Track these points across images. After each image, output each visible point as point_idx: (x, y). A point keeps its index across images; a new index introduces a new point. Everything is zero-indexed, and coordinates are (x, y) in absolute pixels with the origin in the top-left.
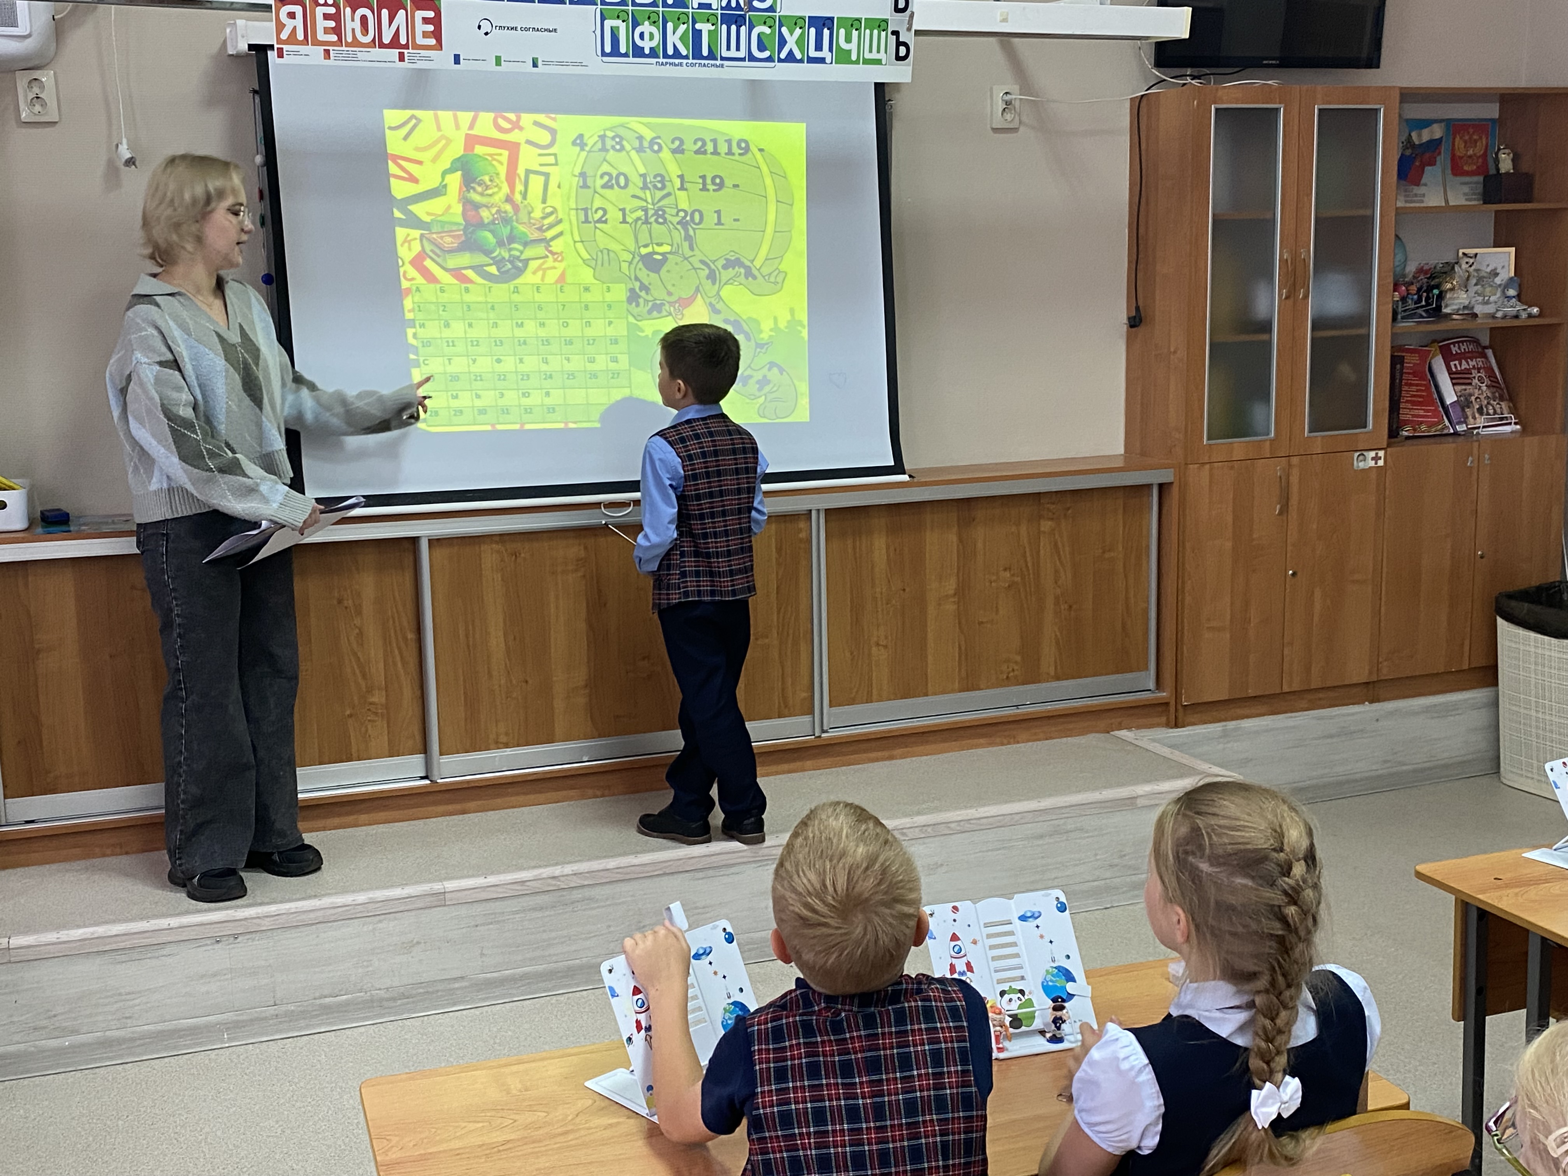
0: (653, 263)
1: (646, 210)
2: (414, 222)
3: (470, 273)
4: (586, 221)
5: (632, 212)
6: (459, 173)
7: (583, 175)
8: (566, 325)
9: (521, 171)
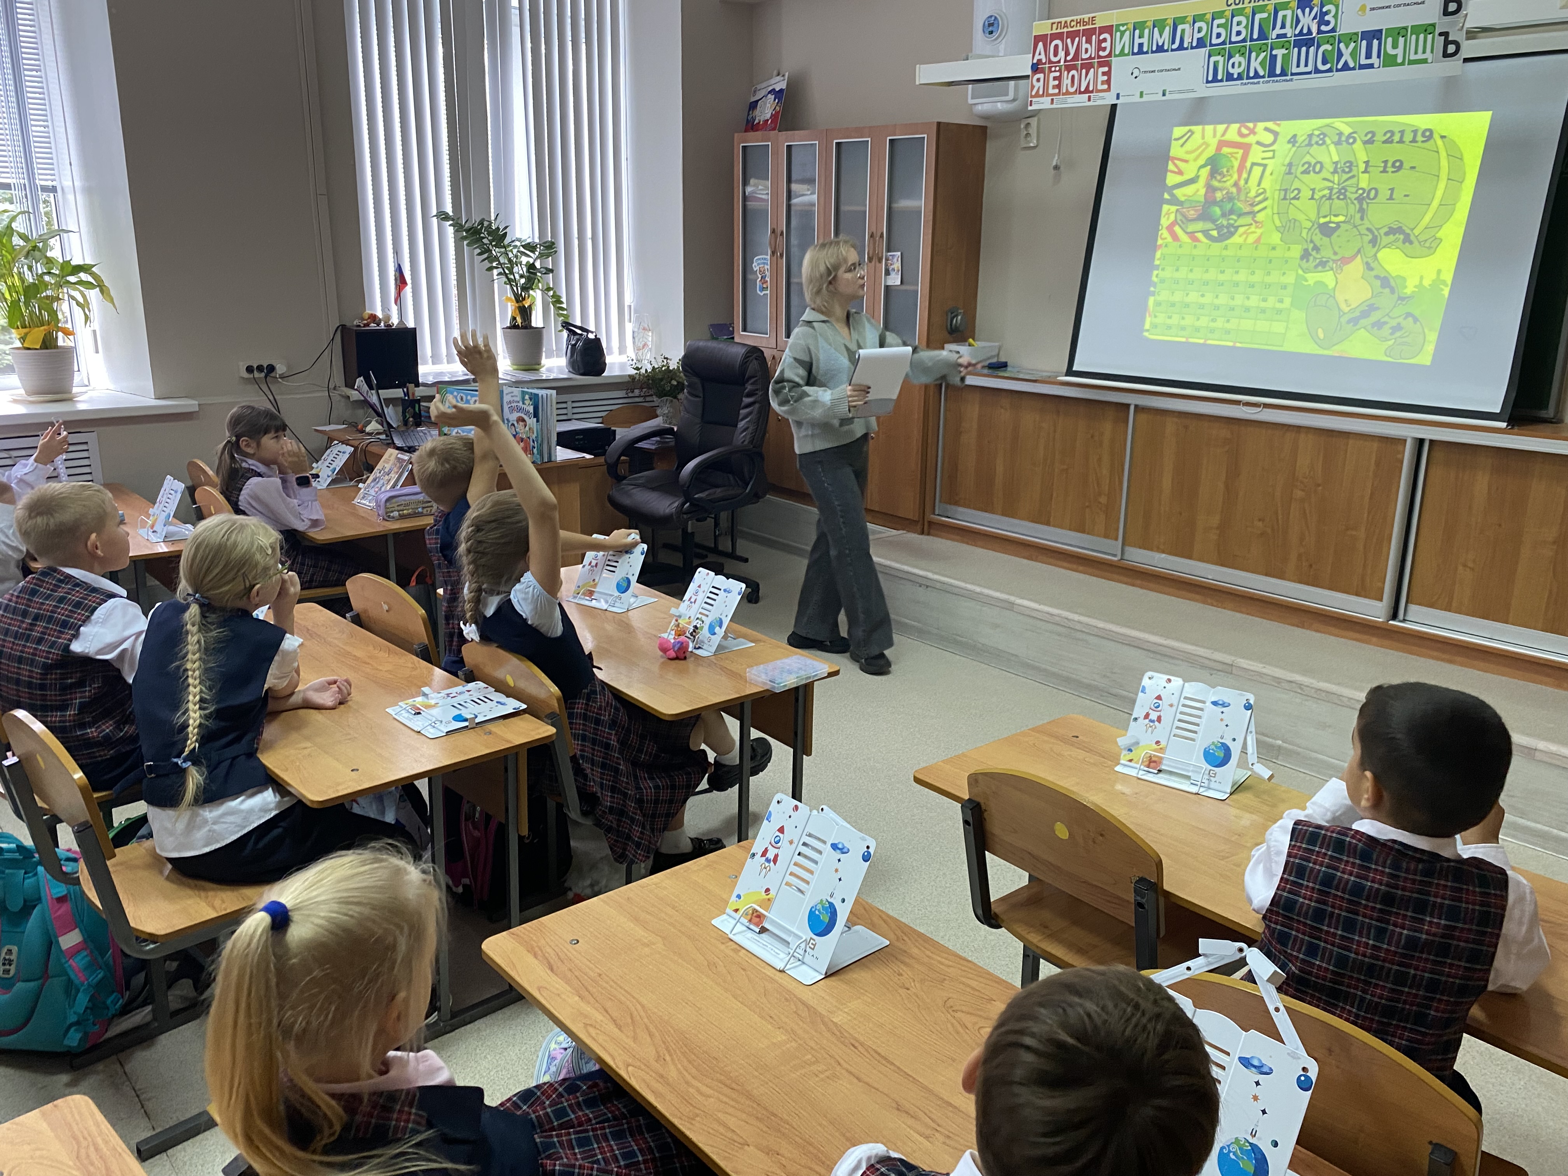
0: (1327, 230)
1: (1331, 189)
2: (1174, 201)
3: (1200, 236)
4: (1285, 199)
5: (1319, 191)
6: (1209, 167)
7: (1290, 165)
8: (1253, 273)
9: (1248, 165)
